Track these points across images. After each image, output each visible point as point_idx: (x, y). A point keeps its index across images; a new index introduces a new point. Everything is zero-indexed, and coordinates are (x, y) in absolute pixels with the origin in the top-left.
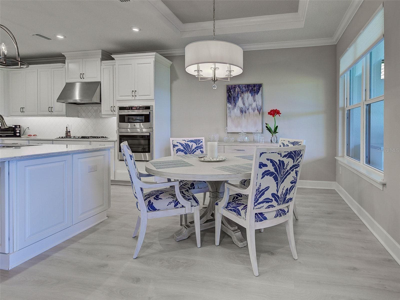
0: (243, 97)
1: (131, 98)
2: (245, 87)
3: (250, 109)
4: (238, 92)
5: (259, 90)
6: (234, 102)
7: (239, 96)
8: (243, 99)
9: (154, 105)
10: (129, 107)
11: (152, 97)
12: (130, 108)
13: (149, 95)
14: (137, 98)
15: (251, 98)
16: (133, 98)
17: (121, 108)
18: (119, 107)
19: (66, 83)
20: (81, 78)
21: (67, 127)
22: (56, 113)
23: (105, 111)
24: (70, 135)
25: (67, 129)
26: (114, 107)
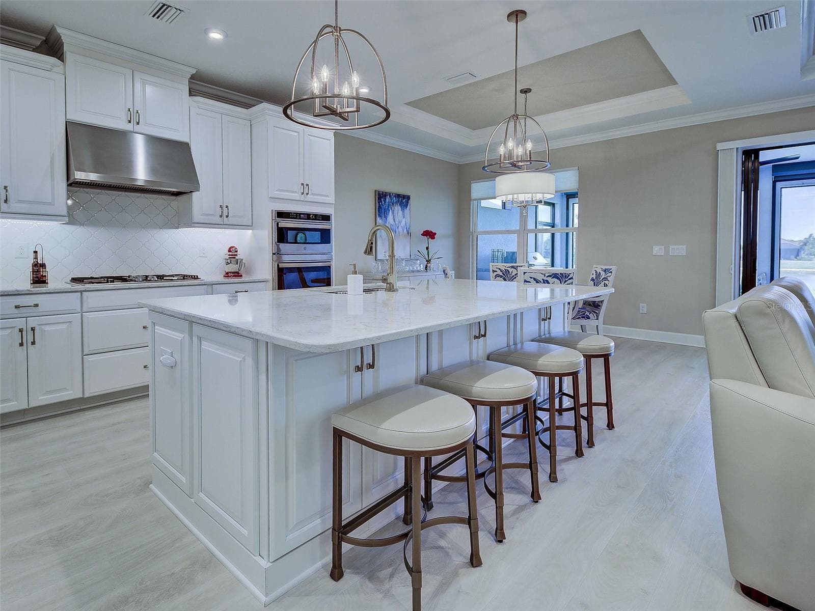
0: (393, 211)
1: (297, 196)
2: (395, 197)
3: (400, 227)
4: (389, 202)
5: (408, 203)
6: (385, 217)
7: (390, 208)
8: (393, 213)
9: (333, 213)
10: (295, 213)
11: (331, 199)
12: (297, 216)
13: (327, 196)
14: (310, 198)
15: (400, 213)
16: (302, 198)
17: (281, 215)
18: (277, 212)
19: (66, 121)
20: (130, 122)
21: (36, 252)
22: (24, 208)
23: (203, 215)
24: (45, 276)
25: (36, 258)
26: (227, 207)
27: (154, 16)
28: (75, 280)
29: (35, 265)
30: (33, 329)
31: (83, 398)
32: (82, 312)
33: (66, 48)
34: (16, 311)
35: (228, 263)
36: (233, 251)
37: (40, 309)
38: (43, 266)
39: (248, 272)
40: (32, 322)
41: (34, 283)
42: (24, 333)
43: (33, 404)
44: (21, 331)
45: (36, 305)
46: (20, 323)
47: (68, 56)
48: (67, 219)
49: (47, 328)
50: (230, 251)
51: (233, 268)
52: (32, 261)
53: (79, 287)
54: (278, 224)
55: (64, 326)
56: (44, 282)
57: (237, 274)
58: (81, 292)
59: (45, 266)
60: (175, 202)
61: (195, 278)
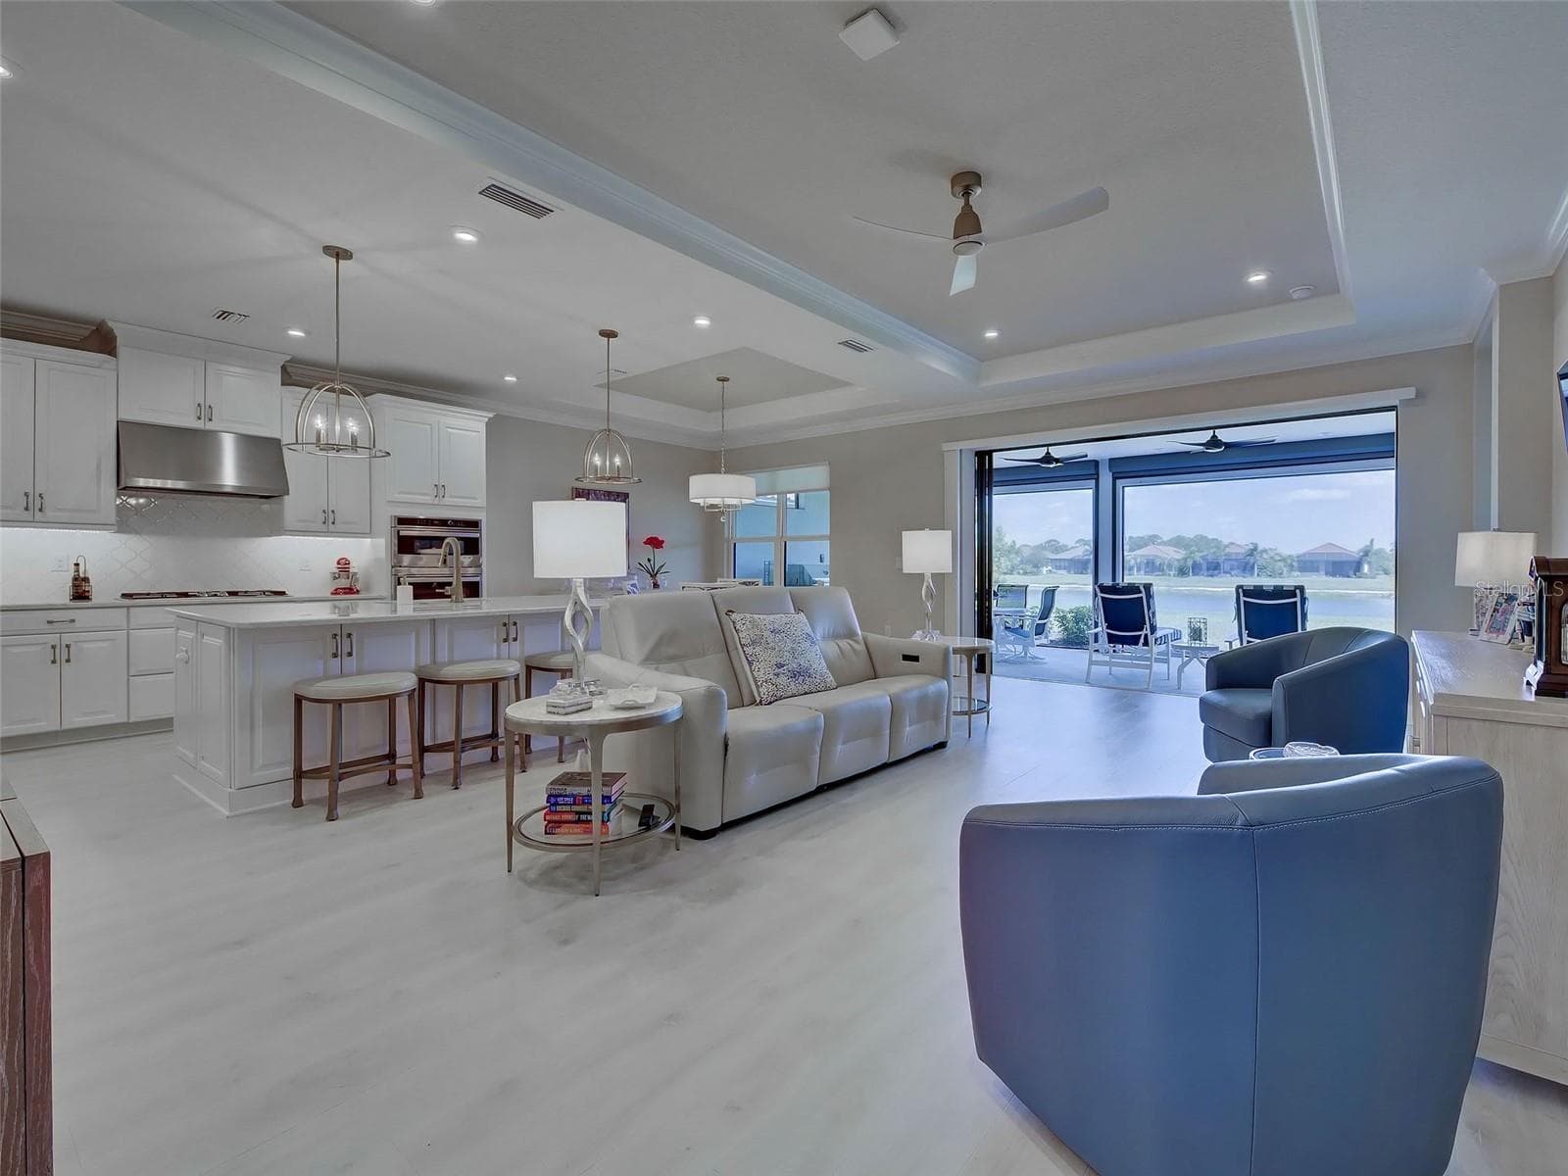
1: (428, 499)
2: (604, 495)
9: (484, 519)
10: (425, 519)
11: (481, 501)
12: (427, 522)
13: (474, 498)
14: (447, 500)
16: (435, 501)
17: (402, 521)
18: (398, 519)
19: (118, 422)
20: (199, 418)
21: (77, 565)
22: (64, 517)
23: (300, 521)
24: (88, 591)
25: (78, 571)
26: (333, 511)
27: (219, 317)
28: (124, 596)
29: (75, 579)
30: (68, 646)
31: (128, 723)
32: (128, 630)
33: (119, 341)
34: (48, 626)
35: (335, 578)
36: (344, 566)
37: (77, 624)
38: (86, 580)
39: (368, 588)
40: (67, 639)
41: (74, 599)
42: (58, 651)
43: (66, 726)
44: (54, 647)
45: (73, 621)
46: (53, 639)
47: (121, 350)
48: (116, 527)
49: (85, 645)
50: (338, 563)
51: (344, 583)
52: (72, 574)
53: (127, 602)
54: (398, 532)
55: (105, 644)
56: (87, 598)
57: (350, 591)
58: (128, 607)
59: (88, 579)
60: (266, 506)
61: (283, 593)
